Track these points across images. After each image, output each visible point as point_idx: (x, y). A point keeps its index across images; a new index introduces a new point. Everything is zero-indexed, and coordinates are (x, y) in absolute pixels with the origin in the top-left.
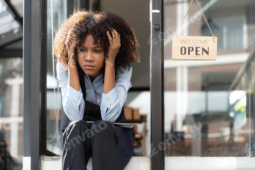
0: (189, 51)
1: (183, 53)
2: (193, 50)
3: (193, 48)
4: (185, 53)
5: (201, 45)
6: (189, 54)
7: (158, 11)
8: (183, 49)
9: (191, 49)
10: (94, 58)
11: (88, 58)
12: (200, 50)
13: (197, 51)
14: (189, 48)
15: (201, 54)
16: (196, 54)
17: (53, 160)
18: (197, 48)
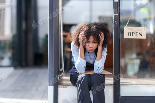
0: (132, 34)
1: (130, 35)
2: (134, 34)
3: (134, 33)
4: (131, 35)
5: (138, 31)
6: (132, 36)
7: (117, 14)
8: (130, 33)
9: (133, 33)
10: (93, 46)
11: (91, 46)
12: (138, 34)
13: (136, 34)
14: (132, 33)
15: (138, 36)
16: (136, 36)
17: (64, 87)
18: (136, 33)
